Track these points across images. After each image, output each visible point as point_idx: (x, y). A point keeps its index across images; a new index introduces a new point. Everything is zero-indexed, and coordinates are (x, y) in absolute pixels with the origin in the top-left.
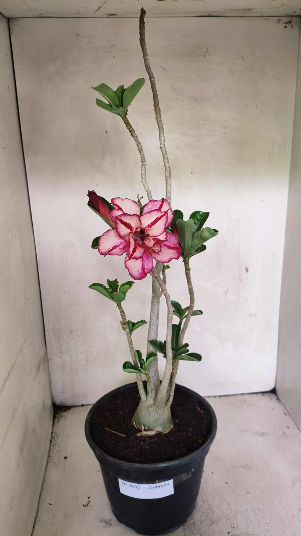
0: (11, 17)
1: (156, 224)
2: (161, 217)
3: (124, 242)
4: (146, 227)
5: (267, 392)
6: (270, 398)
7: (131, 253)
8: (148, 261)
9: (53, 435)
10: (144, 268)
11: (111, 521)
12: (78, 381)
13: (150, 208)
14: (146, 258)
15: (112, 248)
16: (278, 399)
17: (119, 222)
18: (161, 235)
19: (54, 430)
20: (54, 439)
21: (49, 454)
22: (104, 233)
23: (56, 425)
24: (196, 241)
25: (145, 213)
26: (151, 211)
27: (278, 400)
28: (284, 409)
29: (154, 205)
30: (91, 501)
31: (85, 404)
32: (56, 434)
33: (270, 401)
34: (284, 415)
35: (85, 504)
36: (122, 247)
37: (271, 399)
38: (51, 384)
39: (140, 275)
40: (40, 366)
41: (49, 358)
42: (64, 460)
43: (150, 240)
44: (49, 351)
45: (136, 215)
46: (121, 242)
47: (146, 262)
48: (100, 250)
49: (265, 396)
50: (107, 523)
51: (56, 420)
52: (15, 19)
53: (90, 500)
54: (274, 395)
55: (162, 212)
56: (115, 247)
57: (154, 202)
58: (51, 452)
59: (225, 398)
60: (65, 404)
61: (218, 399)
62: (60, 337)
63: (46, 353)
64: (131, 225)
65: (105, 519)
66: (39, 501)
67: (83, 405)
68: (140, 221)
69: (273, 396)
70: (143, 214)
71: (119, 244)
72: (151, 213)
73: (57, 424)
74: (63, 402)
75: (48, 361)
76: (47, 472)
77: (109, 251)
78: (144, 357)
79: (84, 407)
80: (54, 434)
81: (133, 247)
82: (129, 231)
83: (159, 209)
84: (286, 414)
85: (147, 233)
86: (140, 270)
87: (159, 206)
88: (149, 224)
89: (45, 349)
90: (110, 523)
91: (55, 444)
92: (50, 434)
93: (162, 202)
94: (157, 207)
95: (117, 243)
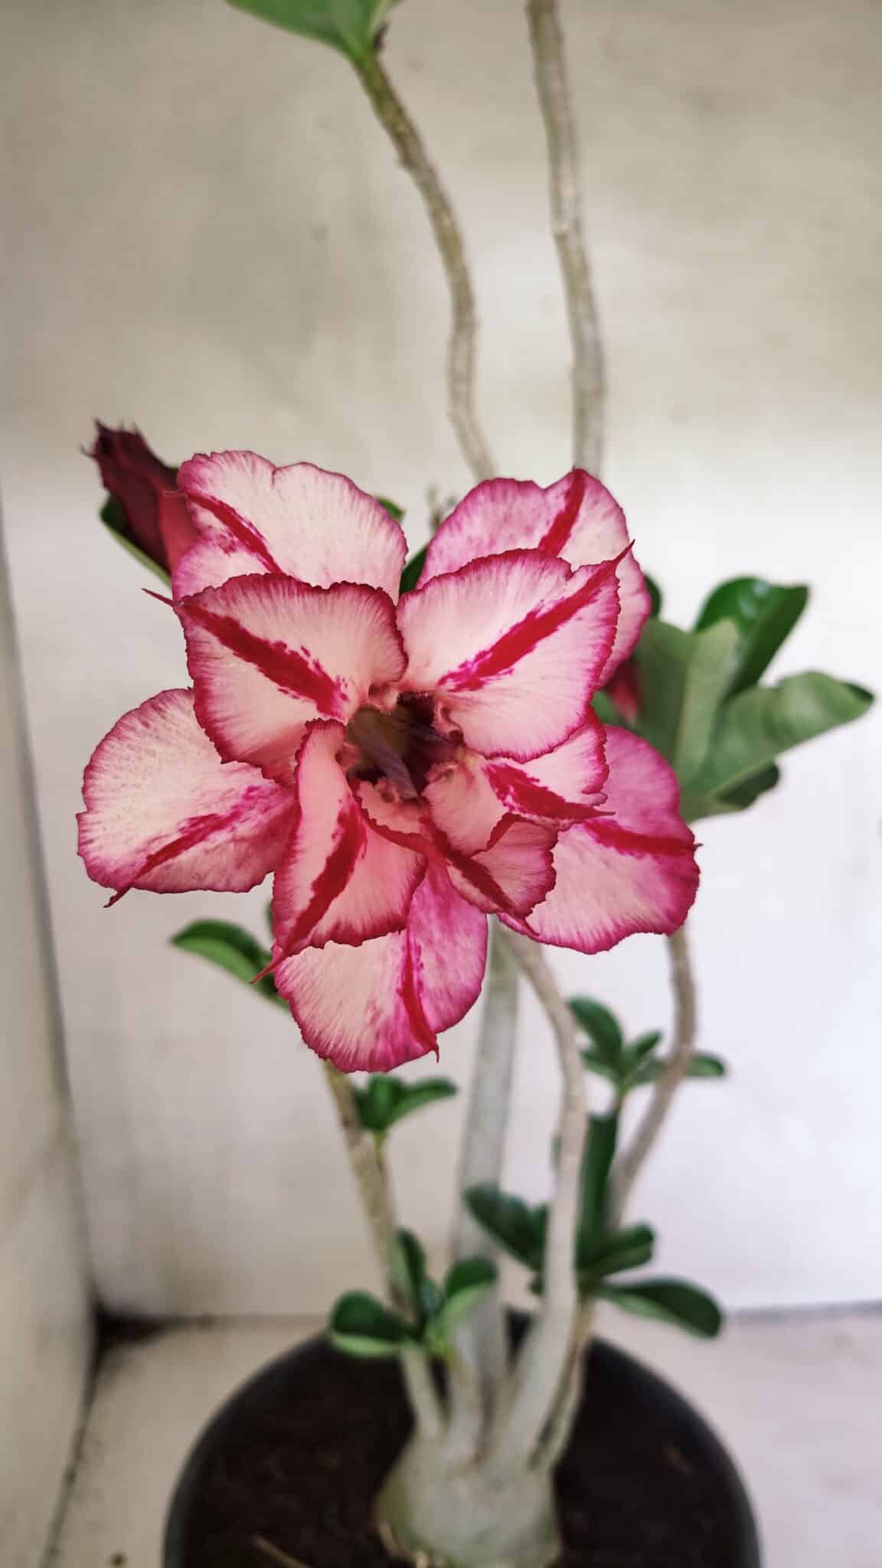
1: (521, 665)
2: (564, 611)
3: (266, 799)
4: (443, 681)
7: (302, 898)
8: (448, 927)
10: (420, 984)
13: (481, 541)
14: (433, 914)
15: (176, 836)
17: (214, 641)
18: (551, 750)
22: (123, 717)
24: (735, 744)
25: (440, 572)
26: (479, 564)
29: (506, 519)
36: (256, 832)
38: (86, 1236)
39: (385, 1032)
41: (80, 1141)
43: (471, 779)
44: (78, 1111)
45: (365, 589)
46: (251, 789)
47: (430, 942)
48: (90, 846)
51: (102, 1380)
55: (569, 575)
56: (198, 829)
57: (510, 493)
60: (138, 1312)
64: (317, 665)
68: (398, 636)
70: (419, 587)
71: (240, 799)
72: (484, 572)
73: (101, 1400)
75: (75, 1150)
77: (153, 860)
81: (329, 846)
82: (305, 710)
83: (550, 550)
85: (449, 721)
86: (389, 1004)
87: (541, 531)
88: (463, 666)
93: (568, 494)
94: (529, 530)
95: (224, 797)
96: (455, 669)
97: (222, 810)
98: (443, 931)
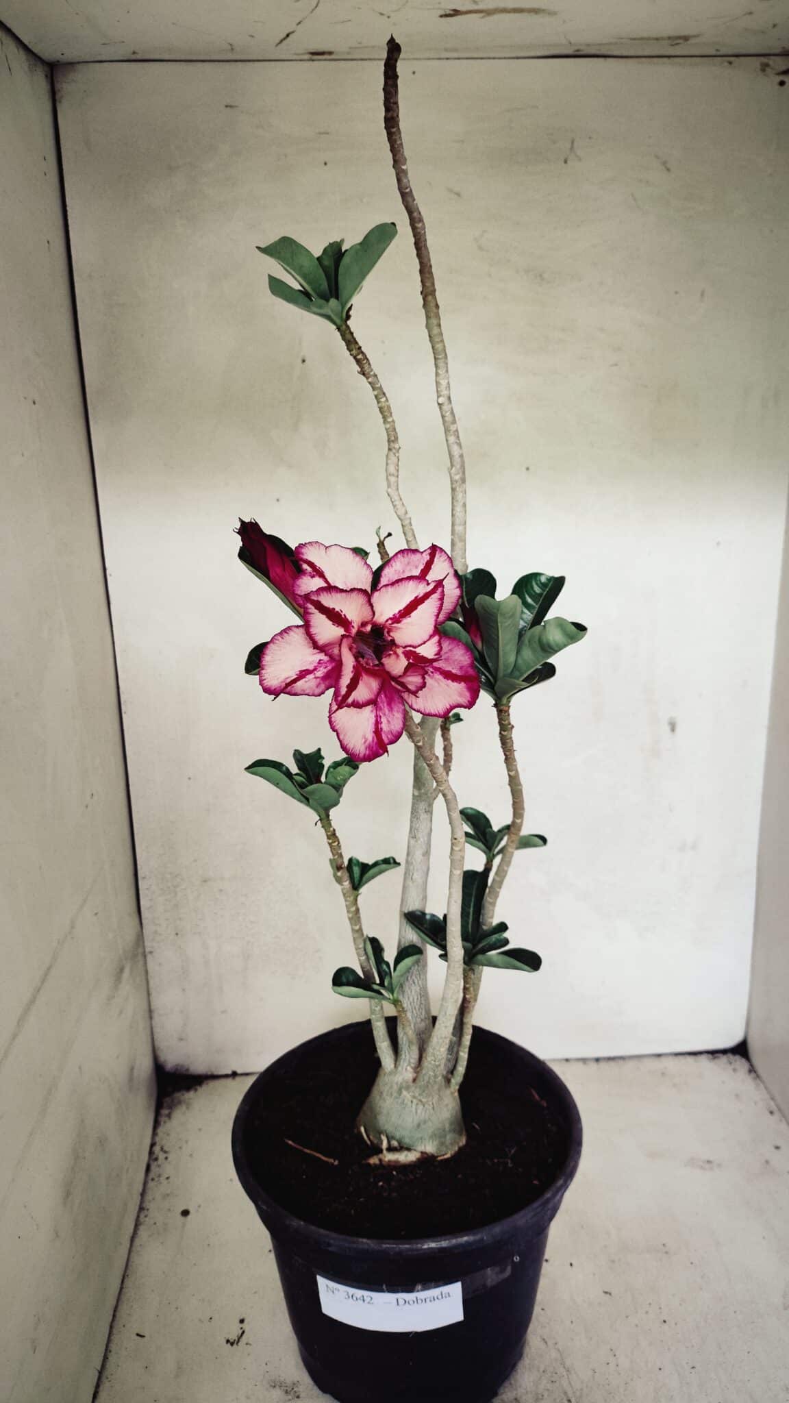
0: (58, 61)
1: (414, 614)
2: (427, 596)
3: (328, 661)
4: (387, 621)
5: (724, 1052)
6: (732, 1067)
7: (344, 691)
8: (391, 709)
9: (154, 1153)
10: (381, 729)
11: (297, 1387)
12: (223, 1012)
13: (399, 572)
14: (385, 704)
15: (295, 677)
16: (752, 1070)
17: (313, 608)
18: (424, 643)
19: (157, 1139)
20: (156, 1163)
21: (142, 1201)
22: (275, 636)
23: (162, 1123)
24: (527, 654)
25: (385, 584)
26: (398, 581)
27: (753, 1075)
28: (767, 1096)
29: (408, 563)
30: (246, 1331)
31: (239, 1071)
32: (162, 1149)
33: (731, 1075)
34: (769, 1114)
35: (233, 1337)
36: (322, 675)
37: (735, 1070)
38: (151, 1018)
39: (369, 747)
40: (122, 970)
41: (147, 950)
42: (182, 1218)
43: (398, 656)
44: (148, 929)
45: (360, 590)
46: (320, 660)
47: (385, 714)
48: (265, 682)
49: (716, 1061)
50: (286, 1392)
51: (165, 1112)
52: (71, 65)
53: (244, 1327)
54: (744, 1060)
55: (428, 584)
56: (303, 674)
57: (409, 554)
58: (149, 1197)
59: (612, 1064)
60: (188, 1070)
61: (593, 1066)
62: (176, 893)
63: (140, 937)
64: (345, 615)
65: (282, 1379)
66: (111, 1327)
67: (234, 1074)
68: (371, 606)
69: (739, 1062)
70: (378, 588)
71: (316, 665)
72: (400, 584)
73: (165, 1122)
74: (182, 1066)
75: (145, 956)
76: (134, 1249)
77: (288, 685)
78: (390, 955)
79: (238, 1079)
80: (157, 1149)
81: (351, 675)
82: (340, 631)
83: (422, 577)
84: (771, 1113)
85: (390, 636)
86: (370, 736)
87: (421, 567)
88: (394, 615)
89: (139, 926)
90: (295, 1392)
91: (159, 1176)
92: (148, 1149)
93: (430, 554)
94: (416, 567)
95: (311, 663)
96: (391, 616)
97: (311, 668)
98: (389, 711)
